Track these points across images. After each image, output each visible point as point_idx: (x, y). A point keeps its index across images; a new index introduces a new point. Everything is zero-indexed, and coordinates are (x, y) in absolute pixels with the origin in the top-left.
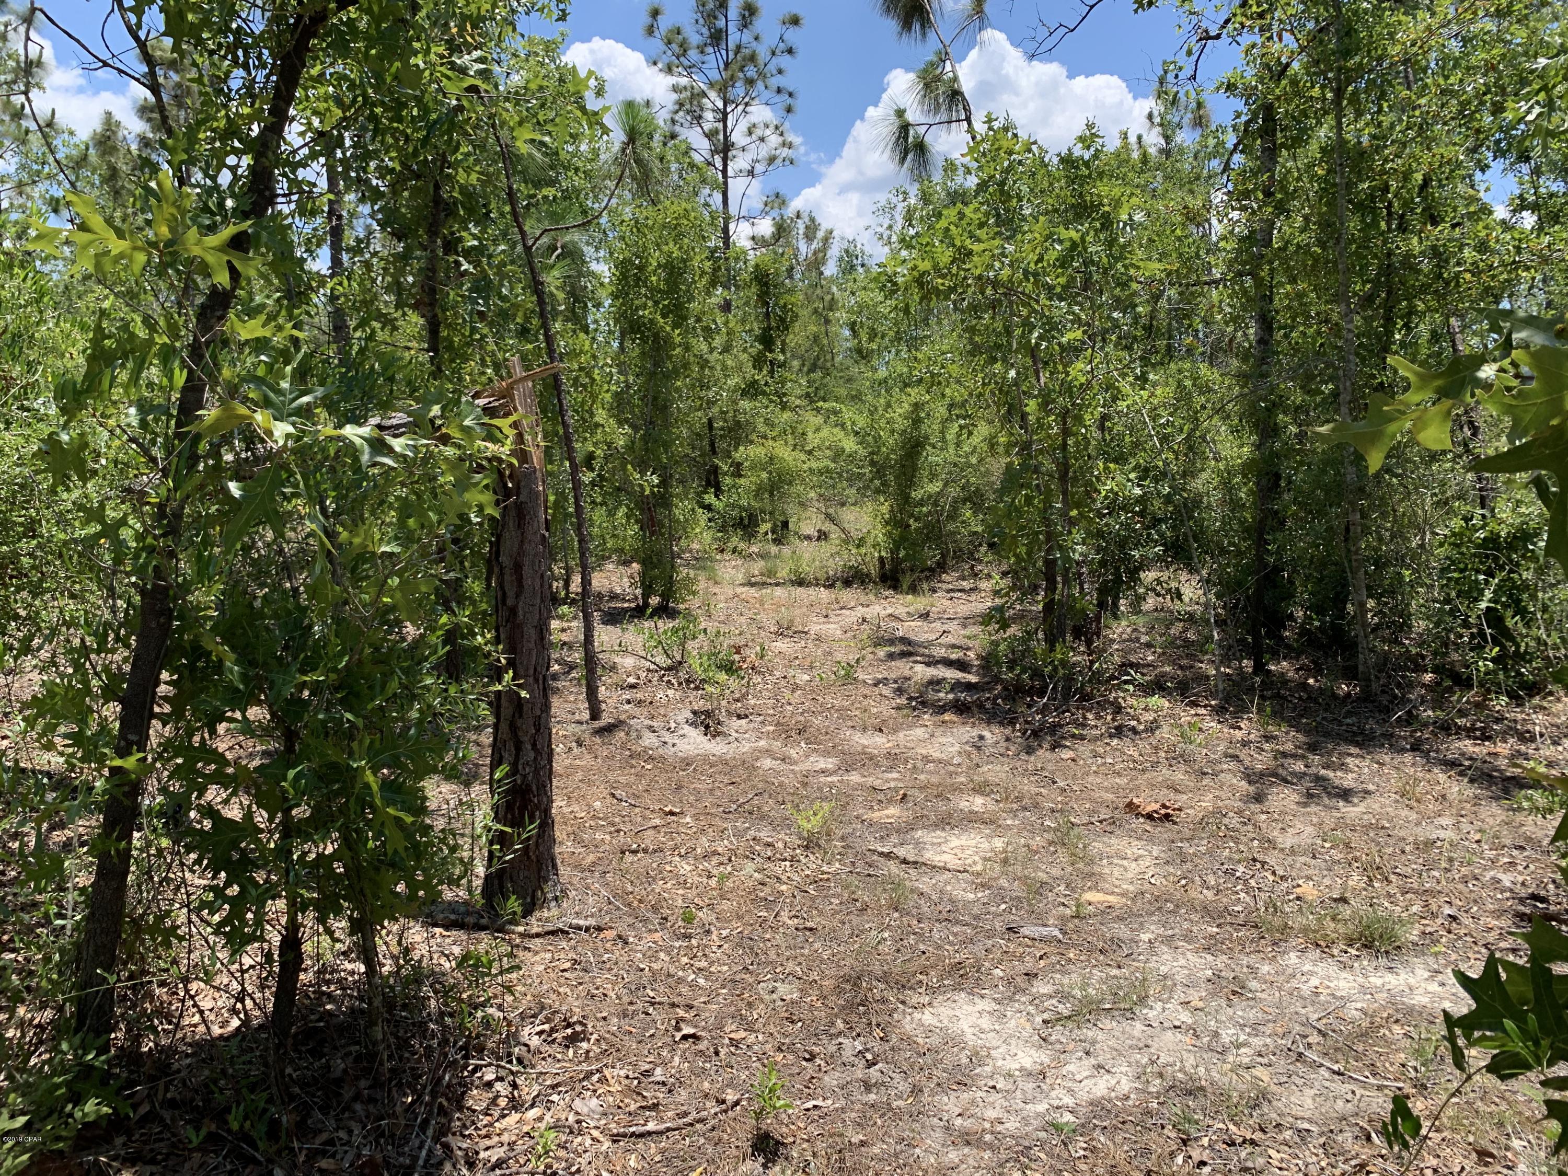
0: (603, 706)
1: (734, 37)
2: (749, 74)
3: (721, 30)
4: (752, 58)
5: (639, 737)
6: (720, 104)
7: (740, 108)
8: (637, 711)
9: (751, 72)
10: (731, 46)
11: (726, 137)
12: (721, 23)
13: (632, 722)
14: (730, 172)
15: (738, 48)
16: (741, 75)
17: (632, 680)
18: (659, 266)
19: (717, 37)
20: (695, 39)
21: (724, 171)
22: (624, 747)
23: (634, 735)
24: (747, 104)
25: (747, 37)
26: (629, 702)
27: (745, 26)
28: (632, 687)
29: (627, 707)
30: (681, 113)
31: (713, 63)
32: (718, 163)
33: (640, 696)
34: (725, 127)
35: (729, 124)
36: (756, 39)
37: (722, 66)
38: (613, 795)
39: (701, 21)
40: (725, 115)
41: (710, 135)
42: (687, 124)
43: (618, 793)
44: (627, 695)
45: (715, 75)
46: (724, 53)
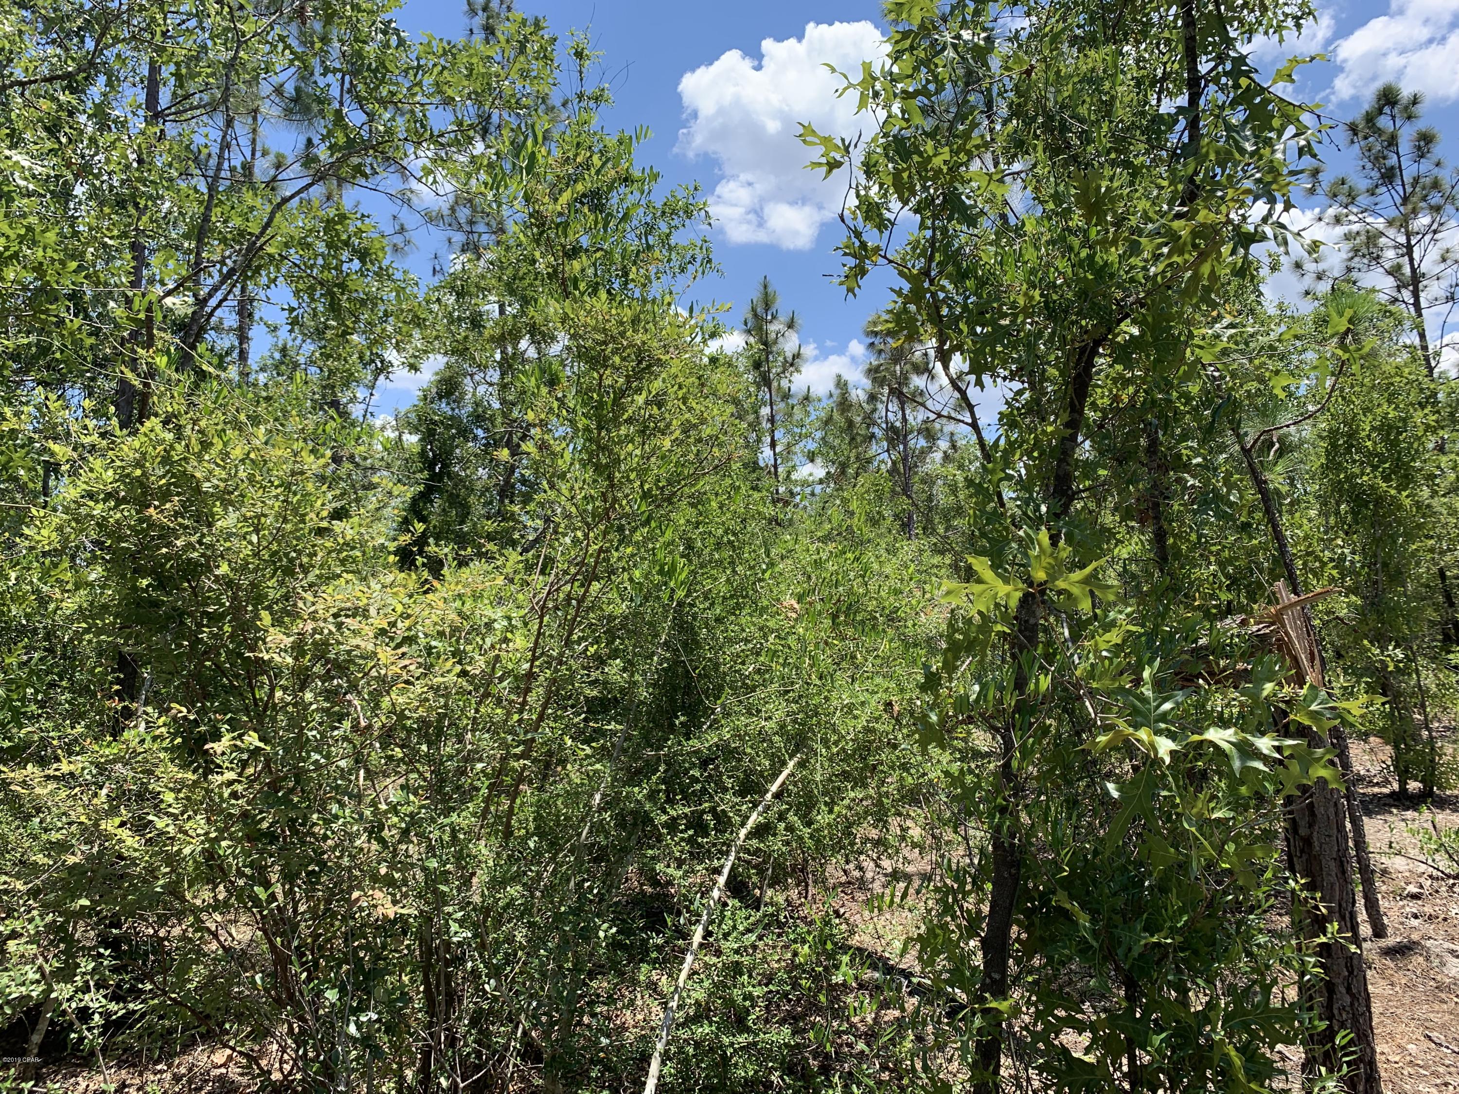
0: (1386, 920)
1: (1410, 170)
2: (1433, 202)
3: (1392, 168)
4: (1436, 185)
5: (1443, 964)
6: (1402, 239)
7: (1428, 238)
8: (1430, 929)
9: (1436, 199)
10: (1408, 179)
11: (1413, 270)
12: (1393, 160)
13: (1428, 943)
14: (1423, 303)
15: (1416, 181)
16: (1423, 204)
17: (1413, 889)
18: (1373, 429)
19: (1389, 176)
20: (1362, 184)
21: (1417, 305)
22: (1425, 974)
23: (1436, 962)
24: (1435, 232)
25: (1425, 166)
26: (1416, 917)
27: (1422, 156)
28: (1415, 897)
29: (1415, 923)
30: (1357, 259)
31: (1388, 198)
32: (1406, 295)
33: (1428, 909)
34: (1411, 260)
35: (1416, 256)
36: (1438, 164)
37: (1399, 201)
38: (1429, 1038)
39: (1369, 165)
40: (1410, 248)
41: (1394, 271)
42: (1365, 269)
43: (1434, 1035)
44: (1412, 907)
45: (1393, 213)
46: (1400, 189)
